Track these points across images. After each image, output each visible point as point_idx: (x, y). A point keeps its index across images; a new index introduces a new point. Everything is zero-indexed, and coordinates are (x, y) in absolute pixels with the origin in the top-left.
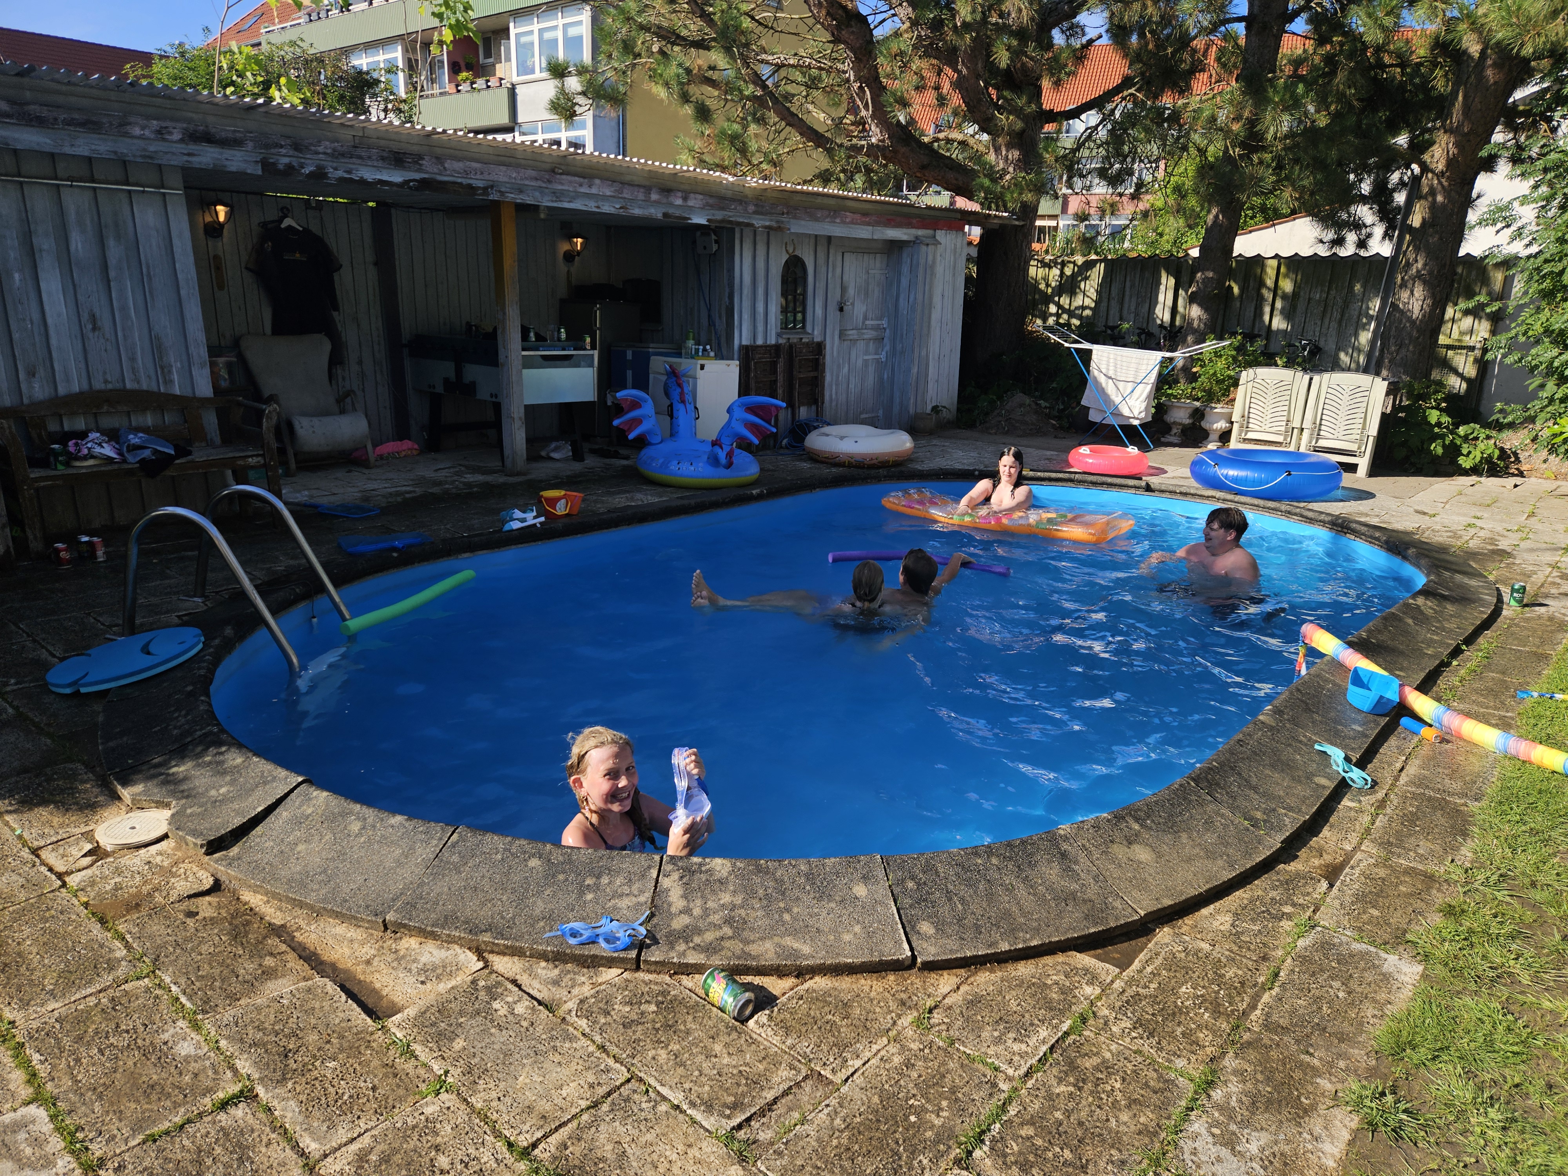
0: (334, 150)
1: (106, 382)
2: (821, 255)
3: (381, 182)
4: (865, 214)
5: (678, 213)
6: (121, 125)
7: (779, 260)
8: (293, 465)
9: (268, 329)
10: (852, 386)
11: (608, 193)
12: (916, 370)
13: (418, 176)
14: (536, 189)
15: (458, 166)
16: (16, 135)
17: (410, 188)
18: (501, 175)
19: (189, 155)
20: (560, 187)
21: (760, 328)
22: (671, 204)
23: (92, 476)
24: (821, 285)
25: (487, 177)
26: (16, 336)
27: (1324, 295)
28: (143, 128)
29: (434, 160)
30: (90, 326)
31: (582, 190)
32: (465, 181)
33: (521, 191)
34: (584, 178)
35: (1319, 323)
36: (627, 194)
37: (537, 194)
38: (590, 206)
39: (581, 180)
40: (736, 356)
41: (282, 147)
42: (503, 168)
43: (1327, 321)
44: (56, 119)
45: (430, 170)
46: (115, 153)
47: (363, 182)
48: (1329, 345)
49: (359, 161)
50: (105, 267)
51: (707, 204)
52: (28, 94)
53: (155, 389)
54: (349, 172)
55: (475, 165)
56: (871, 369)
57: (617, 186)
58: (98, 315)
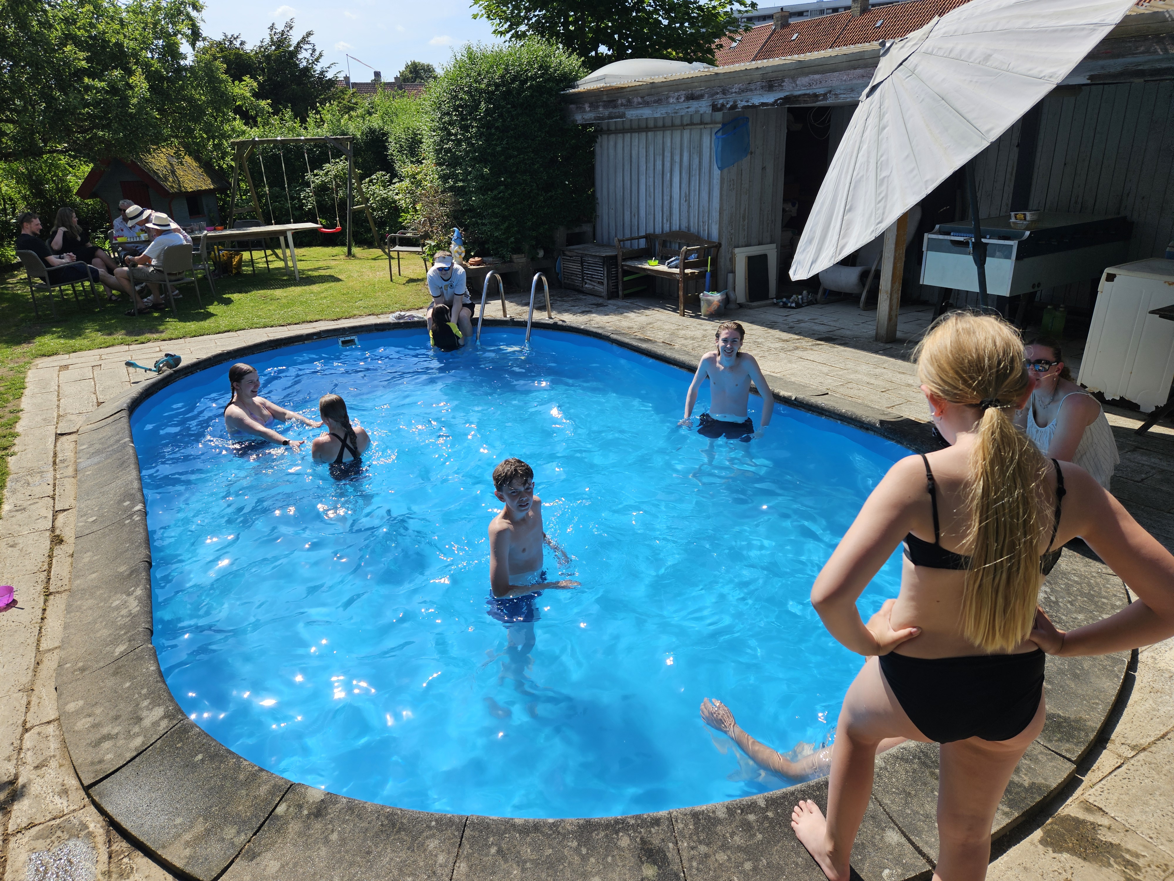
0: (740, 89)
3: (763, 104)
13: (782, 95)
15: (804, 80)
17: (778, 105)
18: (834, 81)
19: (688, 108)
25: (825, 84)
26: (665, 202)
29: (791, 80)
32: (809, 92)
33: (852, 90)
41: (718, 93)
42: (837, 74)
45: (788, 89)
47: (754, 106)
55: (817, 77)
58: (687, 193)
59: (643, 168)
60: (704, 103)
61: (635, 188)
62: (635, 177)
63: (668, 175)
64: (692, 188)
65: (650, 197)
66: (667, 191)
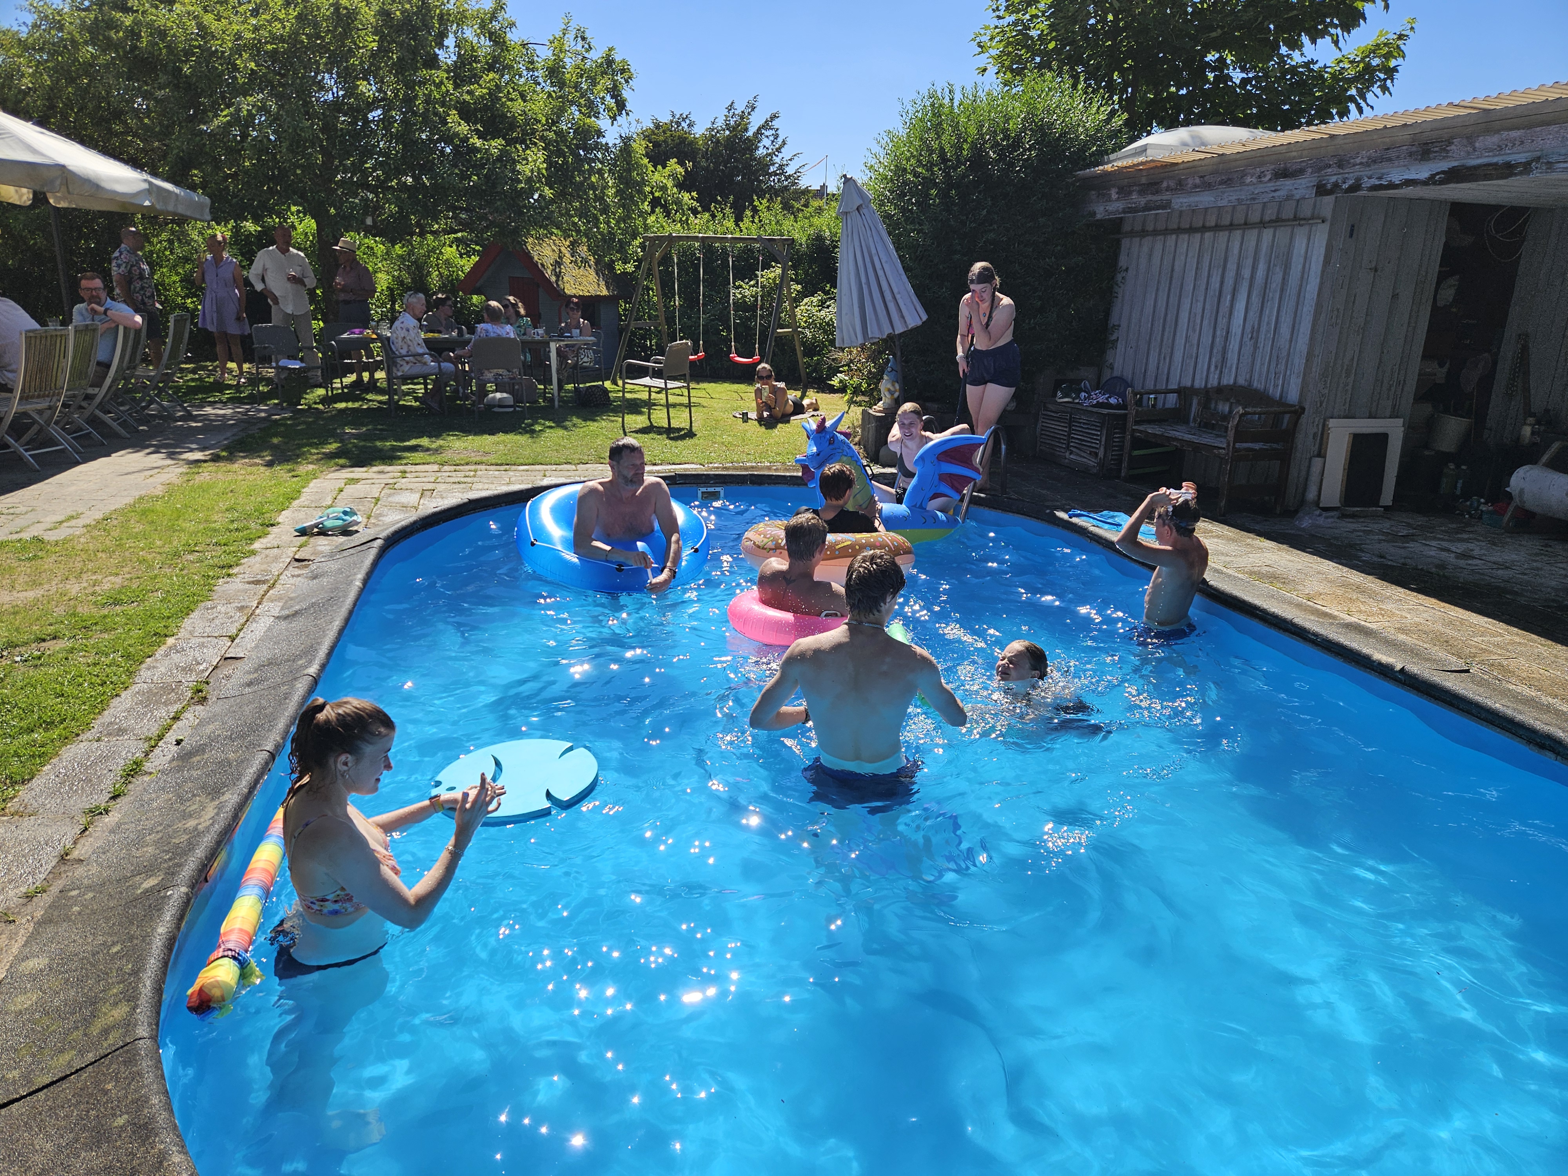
0: (1369, 158)
3: (1407, 182)
6: (1242, 177)
13: (1446, 166)
15: (1493, 140)
17: (1437, 182)
18: (1550, 139)
25: (1529, 147)
26: (1217, 340)
29: (1465, 141)
30: (1250, 336)
32: (1501, 160)
41: (1330, 166)
42: (1556, 128)
46: (1238, 199)
47: (1391, 186)
49: (1389, 164)
58: (1256, 327)
59: (1189, 287)
60: (1303, 181)
61: (1171, 317)
62: (1173, 300)
63: (1229, 297)
64: (1265, 319)
65: (1194, 331)
66: (1222, 322)
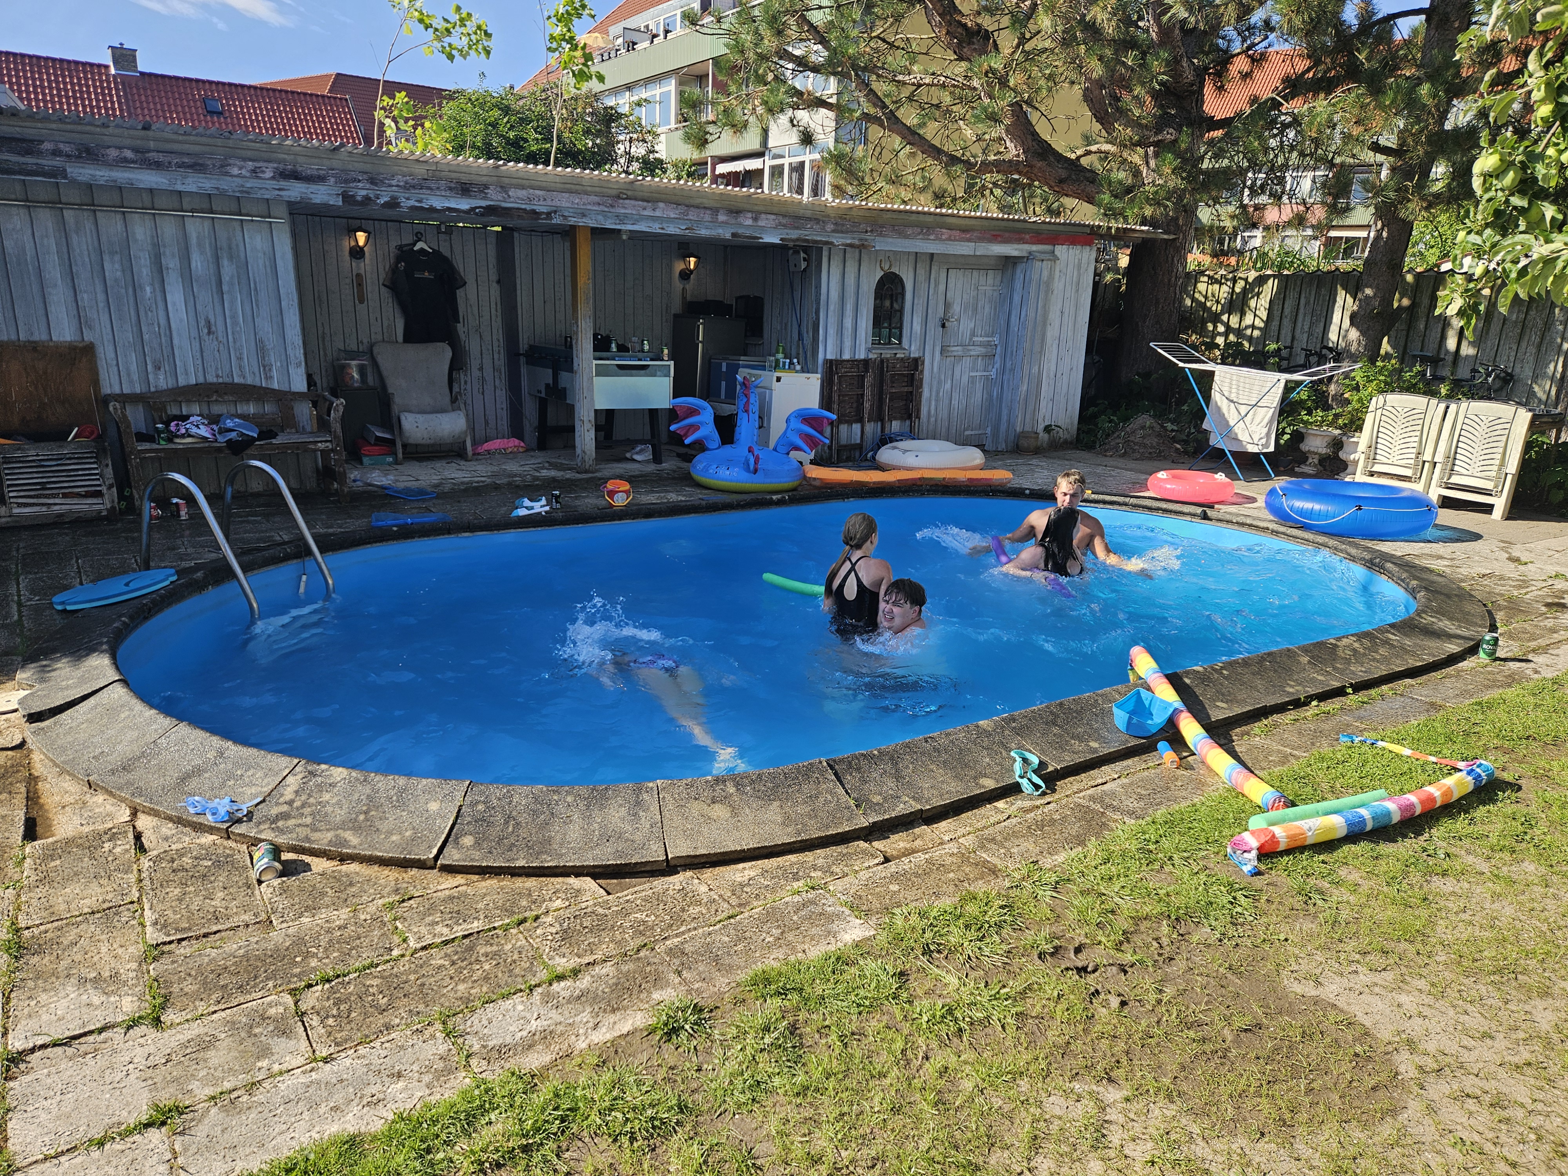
0: (406, 183)
1: (217, 376)
2: (922, 272)
3: (449, 209)
4: (964, 230)
5: (748, 233)
6: (222, 166)
7: (871, 277)
8: (400, 455)
9: (400, 338)
10: (955, 402)
11: (673, 216)
12: (1025, 388)
13: (484, 203)
14: (598, 213)
15: (522, 193)
16: (139, 177)
17: (476, 214)
18: (564, 201)
19: (279, 190)
20: (623, 211)
21: (848, 343)
22: (740, 225)
23: (189, 451)
24: (920, 303)
25: (549, 203)
26: (146, 337)
27: (1522, 316)
28: (241, 168)
29: (499, 189)
30: (206, 331)
31: (646, 213)
32: (528, 207)
33: (584, 215)
34: (648, 201)
35: (1515, 348)
36: (692, 215)
37: (600, 217)
38: (655, 228)
39: (645, 204)
40: (820, 370)
41: (359, 181)
42: (567, 195)
43: (1524, 344)
44: (170, 163)
45: (494, 197)
46: (218, 189)
47: (432, 210)
48: (1525, 372)
49: (429, 192)
50: (220, 283)
51: (780, 224)
52: (152, 144)
53: (259, 384)
54: (420, 201)
55: (538, 192)
56: (979, 386)
57: (682, 208)
58: (212, 321)
60: (322, 188)
